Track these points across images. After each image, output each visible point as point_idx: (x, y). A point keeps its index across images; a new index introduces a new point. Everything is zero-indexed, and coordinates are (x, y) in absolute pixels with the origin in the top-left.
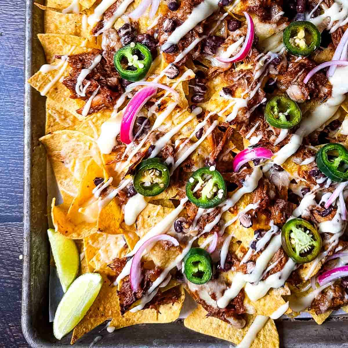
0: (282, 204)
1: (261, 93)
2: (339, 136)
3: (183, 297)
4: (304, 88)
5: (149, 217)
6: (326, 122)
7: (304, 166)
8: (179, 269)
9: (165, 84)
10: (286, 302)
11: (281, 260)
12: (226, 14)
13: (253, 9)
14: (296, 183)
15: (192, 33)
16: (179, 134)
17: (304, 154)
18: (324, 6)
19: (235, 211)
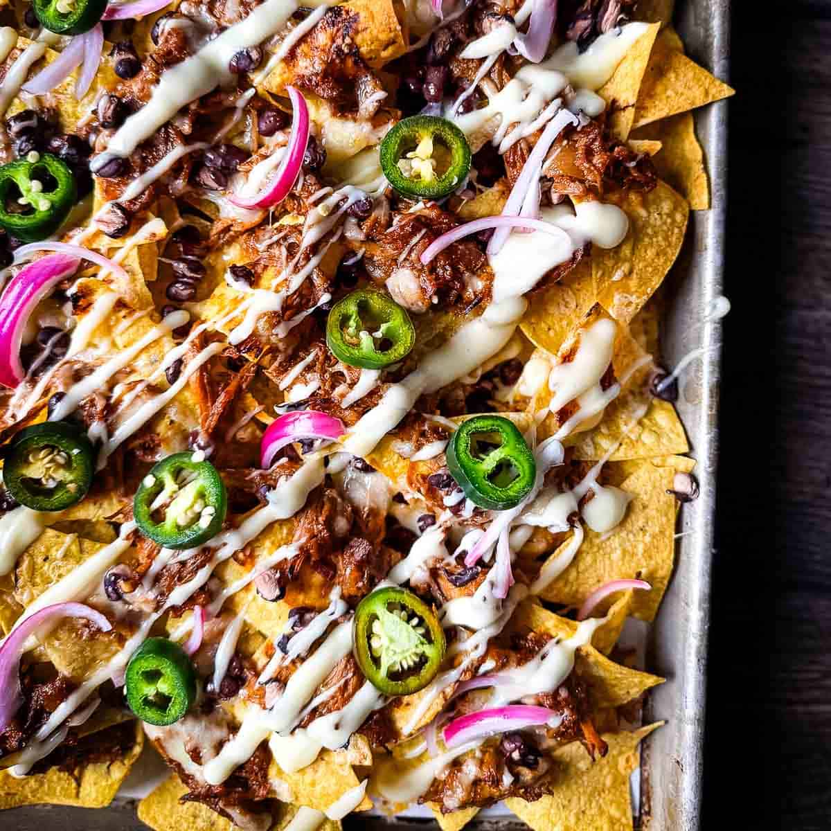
0: (360, 549)
1: (317, 281)
2: (518, 398)
3: (137, 750)
4: (424, 277)
5: (46, 559)
6: (484, 364)
7: (421, 464)
8: (116, 686)
9: (97, 251)
10: (361, 782)
11: (346, 683)
12: (250, 93)
13: (310, 81)
14: (406, 502)
15: (167, 133)
16: (128, 370)
17: (423, 434)
18: (487, 88)
19: (249, 560)
